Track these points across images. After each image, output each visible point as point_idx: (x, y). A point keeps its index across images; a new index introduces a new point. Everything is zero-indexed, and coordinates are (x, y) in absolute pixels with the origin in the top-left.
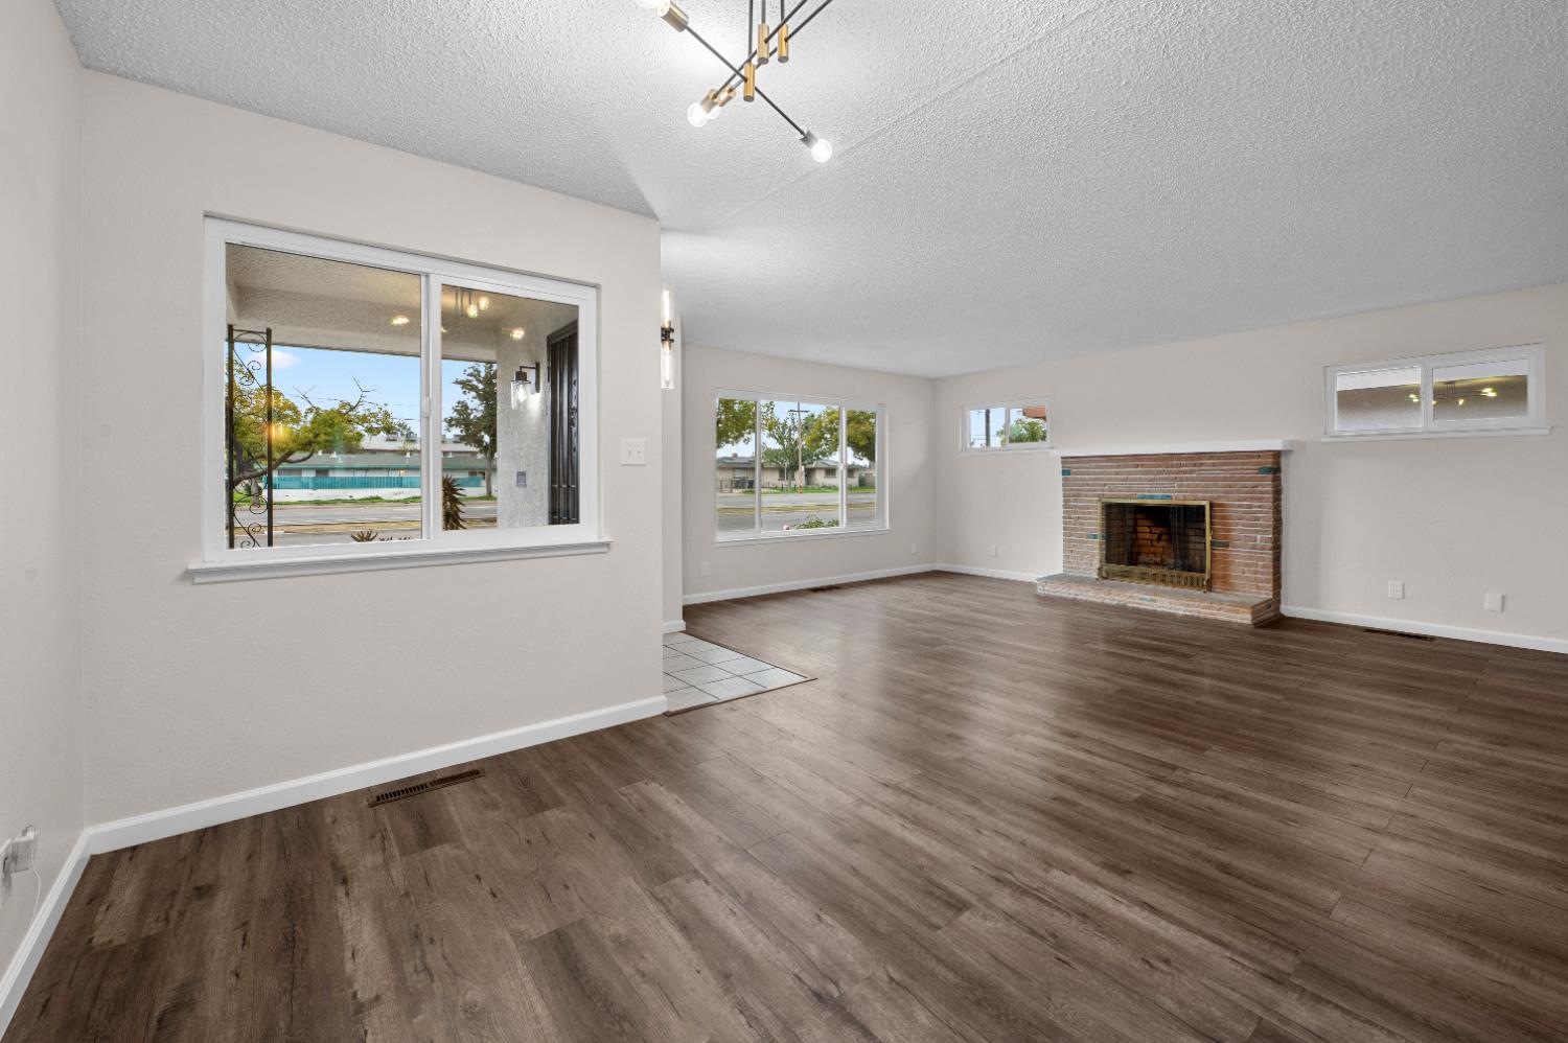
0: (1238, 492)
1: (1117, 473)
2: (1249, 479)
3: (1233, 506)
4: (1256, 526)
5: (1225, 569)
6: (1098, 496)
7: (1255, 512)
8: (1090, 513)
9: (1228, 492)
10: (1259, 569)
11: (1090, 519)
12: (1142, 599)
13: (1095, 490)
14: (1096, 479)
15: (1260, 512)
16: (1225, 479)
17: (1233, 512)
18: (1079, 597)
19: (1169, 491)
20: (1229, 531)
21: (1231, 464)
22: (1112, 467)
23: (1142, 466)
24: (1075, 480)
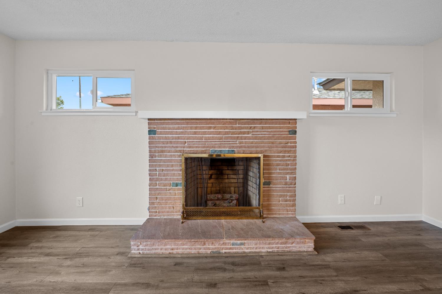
0: (277, 147)
1: (195, 133)
2: (284, 138)
3: (274, 157)
4: (287, 169)
5: (268, 200)
6: (180, 151)
7: (286, 160)
8: (172, 166)
9: (271, 147)
10: (288, 198)
11: (173, 170)
12: (233, 244)
13: (177, 147)
14: (178, 138)
15: (289, 160)
16: (269, 138)
17: (275, 161)
18: (175, 251)
19: (233, 147)
20: (270, 173)
21: (273, 128)
22: (191, 128)
23: (214, 128)
24: (159, 138)
